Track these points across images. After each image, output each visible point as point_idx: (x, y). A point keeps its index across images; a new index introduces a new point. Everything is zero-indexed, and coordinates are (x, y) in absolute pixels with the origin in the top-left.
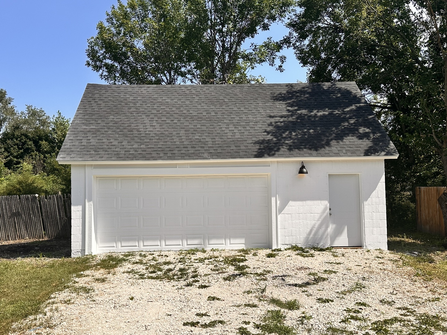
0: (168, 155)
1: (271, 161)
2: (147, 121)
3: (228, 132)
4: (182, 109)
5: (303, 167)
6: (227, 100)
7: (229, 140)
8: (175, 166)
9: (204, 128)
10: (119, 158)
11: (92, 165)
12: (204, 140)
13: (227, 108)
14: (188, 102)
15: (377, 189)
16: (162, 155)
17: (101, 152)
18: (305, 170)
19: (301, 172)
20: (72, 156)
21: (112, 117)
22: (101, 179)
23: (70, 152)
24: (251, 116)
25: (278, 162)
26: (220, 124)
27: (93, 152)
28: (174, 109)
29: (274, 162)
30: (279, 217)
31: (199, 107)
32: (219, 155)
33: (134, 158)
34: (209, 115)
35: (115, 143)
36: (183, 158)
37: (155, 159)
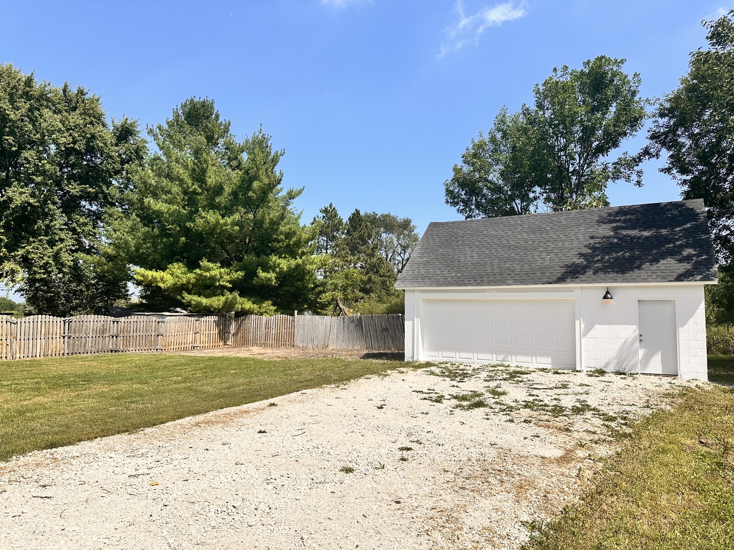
0: (478, 282)
1: (575, 287)
2: (469, 253)
3: (539, 259)
4: (502, 239)
5: (608, 292)
6: (549, 228)
7: (537, 267)
8: (484, 291)
9: (517, 257)
10: (439, 285)
11: (418, 290)
12: (513, 268)
13: (546, 237)
14: (510, 233)
15: (695, 316)
16: (472, 282)
17: (426, 280)
18: (609, 296)
19: (605, 297)
20: (406, 283)
21: (442, 250)
22: (428, 301)
23: (404, 280)
24: (567, 243)
25: (582, 288)
26: (534, 252)
27: (420, 280)
28: (495, 240)
29: (578, 287)
30: (583, 340)
31: (519, 236)
32: (522, 282)
33: (450, 284)
34: (526, 244)
35: (438, 272)
36: (489, 284)
37: (465, 285)
